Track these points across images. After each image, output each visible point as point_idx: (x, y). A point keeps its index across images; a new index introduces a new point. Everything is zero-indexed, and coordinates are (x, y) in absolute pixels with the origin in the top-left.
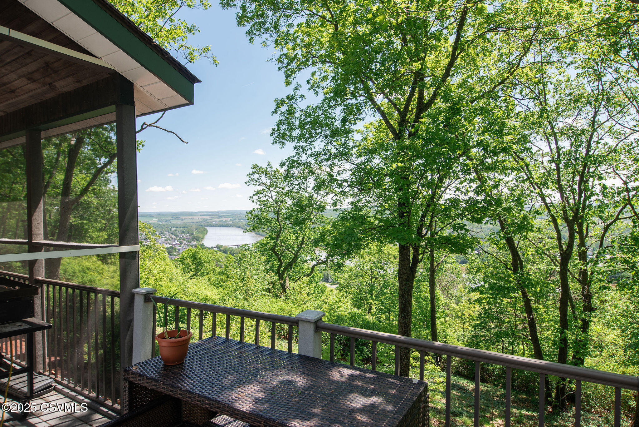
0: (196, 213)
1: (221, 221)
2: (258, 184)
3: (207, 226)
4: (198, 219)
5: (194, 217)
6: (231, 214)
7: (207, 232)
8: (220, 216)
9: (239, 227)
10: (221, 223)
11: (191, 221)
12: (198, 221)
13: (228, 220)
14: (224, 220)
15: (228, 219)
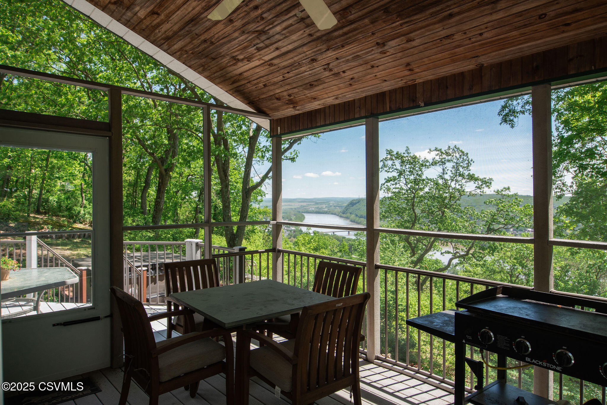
0: (294, 199)
1: (317, 208)
2: (391, 170)
3: (304, 213)
4: (296, 205)
5: (293, 204)
6: (326, 201)
7: (304, 218)
8: (317, 203)
9: (335, 214)
10: (317, 210)
11: (289, 207)
12: (296, 207)
13: (324, 208)
14: (320, 206)
15: (324, 206)
